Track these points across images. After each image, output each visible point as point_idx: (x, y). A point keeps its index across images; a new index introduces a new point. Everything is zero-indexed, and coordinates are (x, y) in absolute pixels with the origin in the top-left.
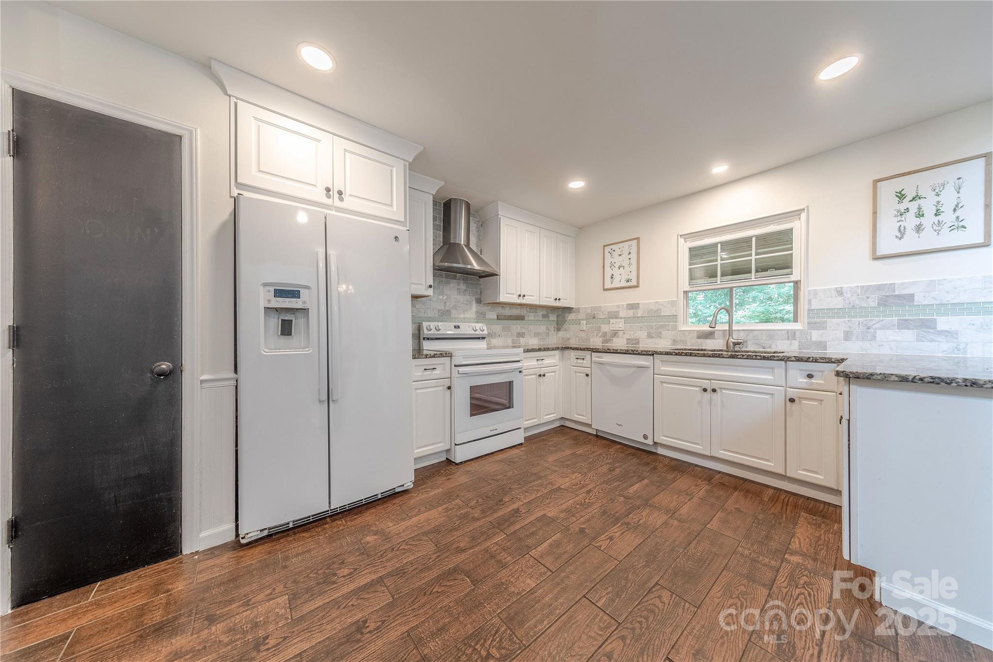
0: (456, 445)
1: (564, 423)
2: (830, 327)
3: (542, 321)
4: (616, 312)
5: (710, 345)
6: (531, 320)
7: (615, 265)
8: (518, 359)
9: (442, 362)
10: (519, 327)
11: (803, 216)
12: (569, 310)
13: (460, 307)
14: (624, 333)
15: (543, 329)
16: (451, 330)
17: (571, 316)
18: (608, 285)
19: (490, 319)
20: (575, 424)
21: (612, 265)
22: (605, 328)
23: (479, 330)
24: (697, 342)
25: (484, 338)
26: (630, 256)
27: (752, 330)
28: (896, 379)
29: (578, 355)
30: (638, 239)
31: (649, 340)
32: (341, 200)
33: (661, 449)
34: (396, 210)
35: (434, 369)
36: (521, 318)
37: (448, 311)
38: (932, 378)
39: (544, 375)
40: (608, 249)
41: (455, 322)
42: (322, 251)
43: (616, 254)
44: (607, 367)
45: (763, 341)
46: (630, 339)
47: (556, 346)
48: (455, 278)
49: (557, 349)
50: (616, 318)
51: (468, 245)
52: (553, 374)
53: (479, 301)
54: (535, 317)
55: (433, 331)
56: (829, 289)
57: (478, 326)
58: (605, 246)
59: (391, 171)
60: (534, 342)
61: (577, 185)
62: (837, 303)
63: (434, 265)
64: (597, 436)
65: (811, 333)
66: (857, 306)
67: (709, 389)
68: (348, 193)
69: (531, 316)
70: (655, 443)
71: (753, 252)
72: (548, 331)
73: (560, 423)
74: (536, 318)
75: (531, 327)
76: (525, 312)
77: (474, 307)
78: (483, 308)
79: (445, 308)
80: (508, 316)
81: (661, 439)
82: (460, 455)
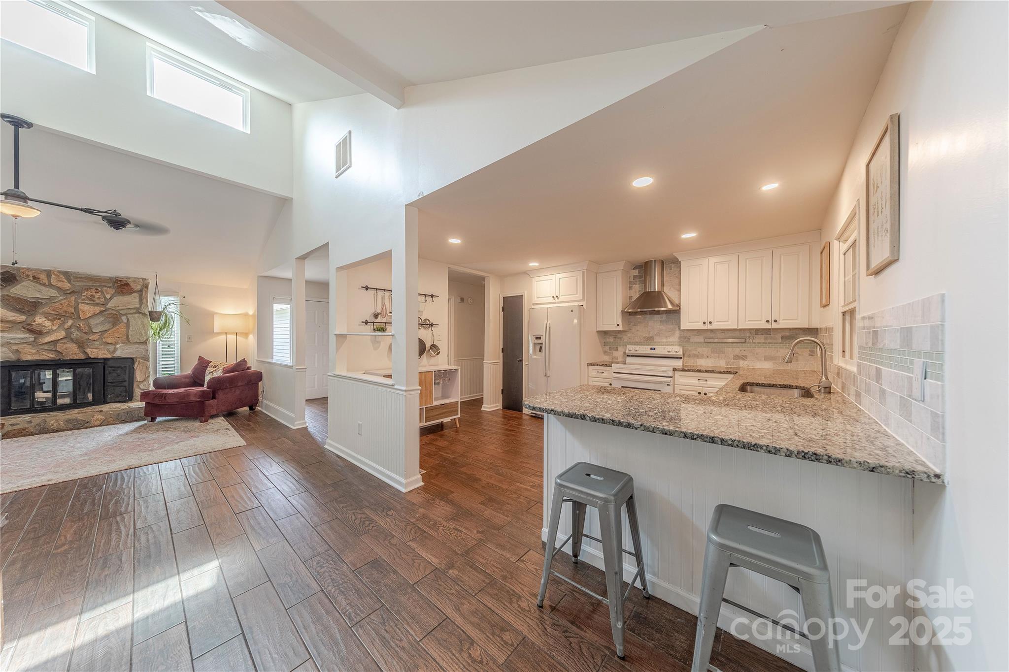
8: (668, 375)
13: (664, 334)
16: (646, 351)
19: (695, 343)
23: (674, 351)
32: (558, 299)
34: (579, 296)
35: (603, 372)
39: (705, 394)
41: (653, 345)
42: (547, 322)
47: (725, 370)
49: (727, 373)
51: (662, 290)
57: (675, 348)
59: (577, 278)
63: (622, 312)
68: (561, 295)
79: (650, 335)
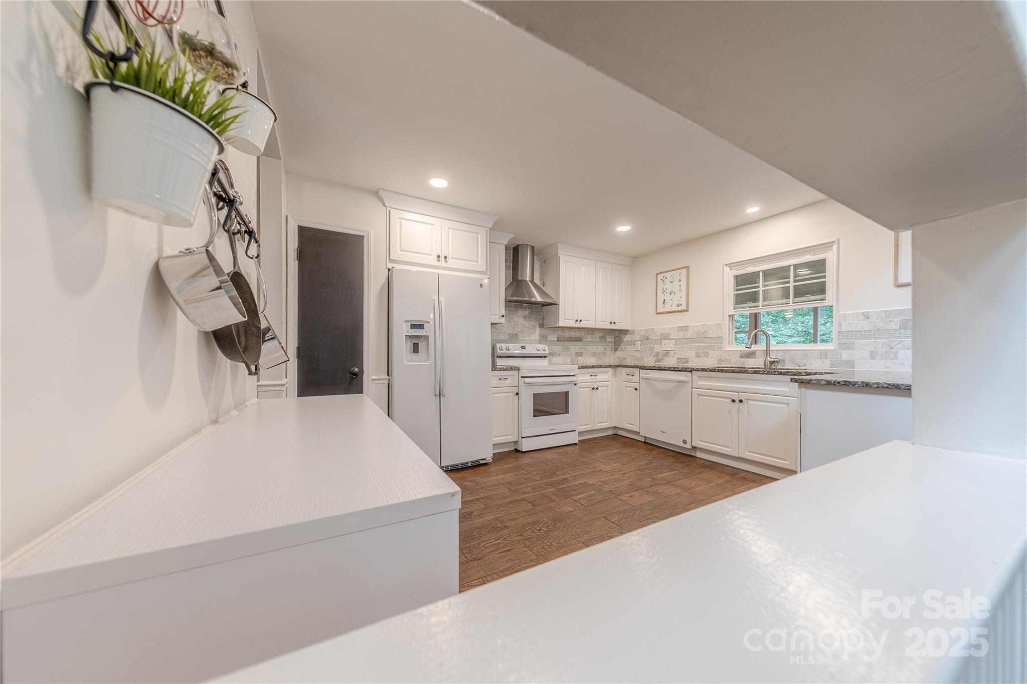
0: (522, 437)
1: (617, 432)
2: (858, 347)
3: (599, 342)
4: (668, 333)
5: (750, 363)
6: (588, 341)
7: (667, 291)
8: (573, 374)
9: (511, 374)
10: (577, 347)
11: (835, 247)
12: (625, 332)
13: (525, 331)
14: (675, 353)
15: (600, 349)
16: (519, 350)
17: (627, 338)
18: (660, 309)
19: (551, 341)
20: (627, 432)
21: (664, 291)
22: (658, 348)
23: (541, 350)
24: (740, 361)
25: (545, 357)
26: (680, 283)
27: (789, 350)
28: (825, 382)
29: (629, 372)
30: (687, 268)
31: (698, 359)
32: (446, 262)
33: (700, 453)
34: (481, 265)
35: (506, 379)
36: (579, 340)
37: (516, 334)
38: (845, 382)
39: (597, 389)
40: (660, 277)
41: (522, 343)
42: (436, 298)
43: (667, 281)
44: (653, 382)
45: (798, 360)
46: (680, 358)
47: (608, 364)
48: (521, 307)
49: (609, 366)
50: (668, 339)
51: (532, 281)
52: (606, 388)
53: (542, 326)
54: (592, 338)
55: (505, 351)
56: (856, 313)
57: (541, 346)
58: (657, 274)
59: (478, 236)
60: (592, 361)
61: (623, 229)
62: (865, 325)
63: (505, 299)
64: (645, 442)
65: (841, 353)
66: (881, 329)
67: (737, 401)
68: (450, 257)
69: (589, 338)
70: (694, 448)
71: (792, 279)
72: (605, 351)
73: (613, 432)
74: (594, 340)
75: (589, 348)
76: (583, 334)
77: (538, 331)
78: (545, 331)
79: (514, 331)
80: (568, 338)
81: (698, 443)
82: (526, 446)
